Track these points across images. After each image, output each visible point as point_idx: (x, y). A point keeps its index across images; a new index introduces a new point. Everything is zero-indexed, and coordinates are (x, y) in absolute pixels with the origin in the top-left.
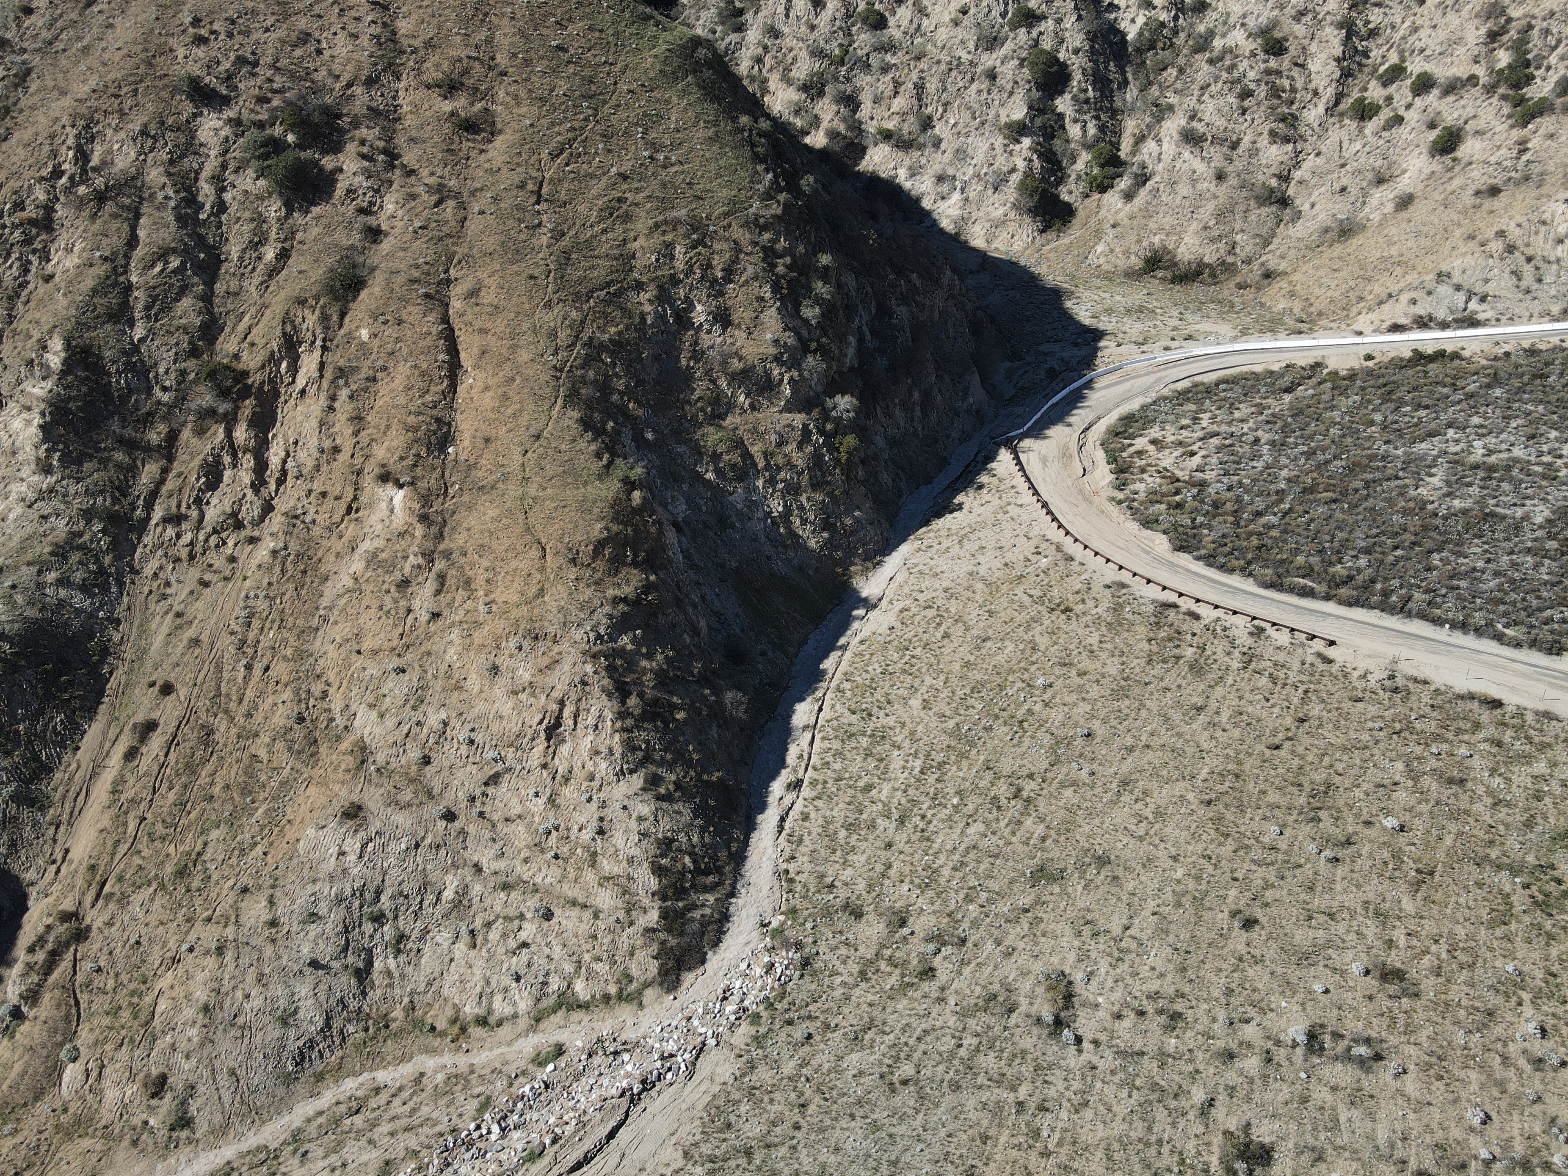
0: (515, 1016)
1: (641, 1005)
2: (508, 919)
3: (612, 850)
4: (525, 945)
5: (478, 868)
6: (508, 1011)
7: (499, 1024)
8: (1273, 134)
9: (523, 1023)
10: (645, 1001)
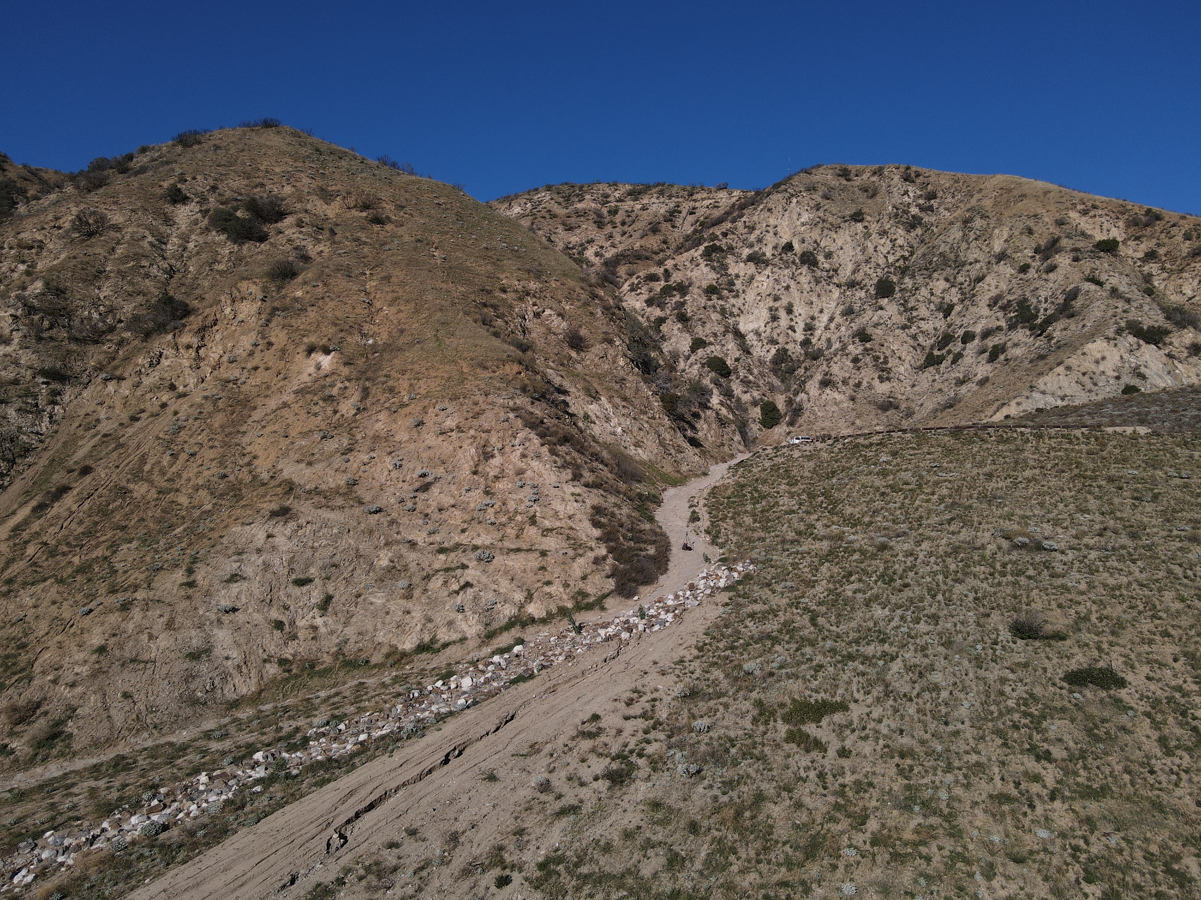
0: (463, 640)
1: (603, 609)
2: (447, 570)
3: (551, 513)
4: (468, 585)
5: (413, 544)
6: (455, 636)
7: (446, 645)
8: (880, 377)
9: (472, 644)
10: (606, 606)
